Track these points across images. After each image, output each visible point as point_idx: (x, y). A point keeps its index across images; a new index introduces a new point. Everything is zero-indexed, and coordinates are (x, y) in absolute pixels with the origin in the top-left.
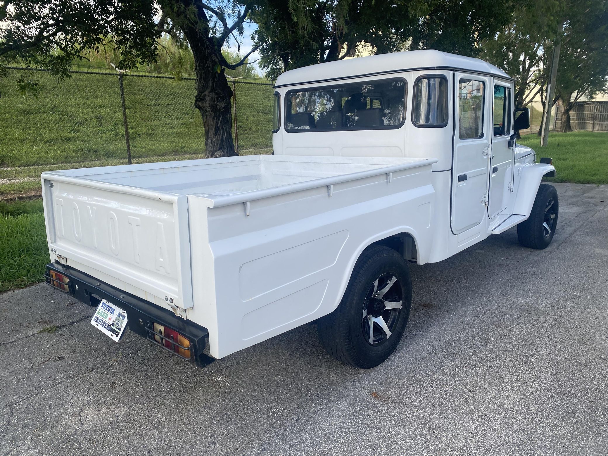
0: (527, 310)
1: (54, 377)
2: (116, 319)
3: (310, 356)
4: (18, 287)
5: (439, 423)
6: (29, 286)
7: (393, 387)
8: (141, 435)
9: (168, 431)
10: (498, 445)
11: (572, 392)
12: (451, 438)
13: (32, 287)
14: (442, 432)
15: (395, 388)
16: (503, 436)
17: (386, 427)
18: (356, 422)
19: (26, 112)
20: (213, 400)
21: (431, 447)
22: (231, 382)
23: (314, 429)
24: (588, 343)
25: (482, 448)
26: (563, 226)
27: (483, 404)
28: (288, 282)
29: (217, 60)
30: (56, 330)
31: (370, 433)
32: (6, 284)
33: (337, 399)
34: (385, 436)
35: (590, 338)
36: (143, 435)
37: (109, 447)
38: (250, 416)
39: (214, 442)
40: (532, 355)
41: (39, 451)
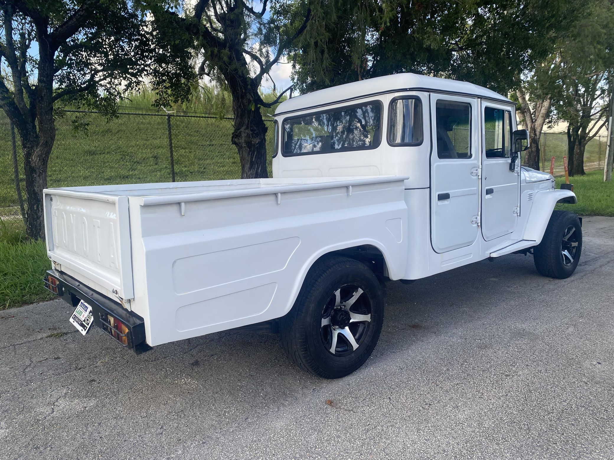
0: (520, 334)
1: (45, 374)
2: (88, 316)
3: (280, 366)
4: (43, 300)
5: (383, 430)
6: (53, 299)
7: (351, 397)
8: (100, 424)
9: (125, 422)
10: (435, 454)
11: (536, 411)
12: (389, 444)
13: (55, 300)
14: (382, 439)
15: (353, 397)
16: (444, 445)
17: (328, 431)
18: (301, 425)
19: (92, 153)
20: (175, 399)
21: (365, 451)
22: (197, 385)
23: (258, 428)
24: (574, 367)
25: (417, 455)
26: (596, 258)
27: (435, 417)
28: (229, 282)
29: (251, 99)
30: (61, 335)
31: (310, 435)
32: (33, 297)
33: (291, 404)
34: (324, 438)
35: (579, 363)
36: (101, 424)
37: (68, 431)
38: (203, 413)
39: (162, 433)
40: (507, 375)
41: (9, 430)
